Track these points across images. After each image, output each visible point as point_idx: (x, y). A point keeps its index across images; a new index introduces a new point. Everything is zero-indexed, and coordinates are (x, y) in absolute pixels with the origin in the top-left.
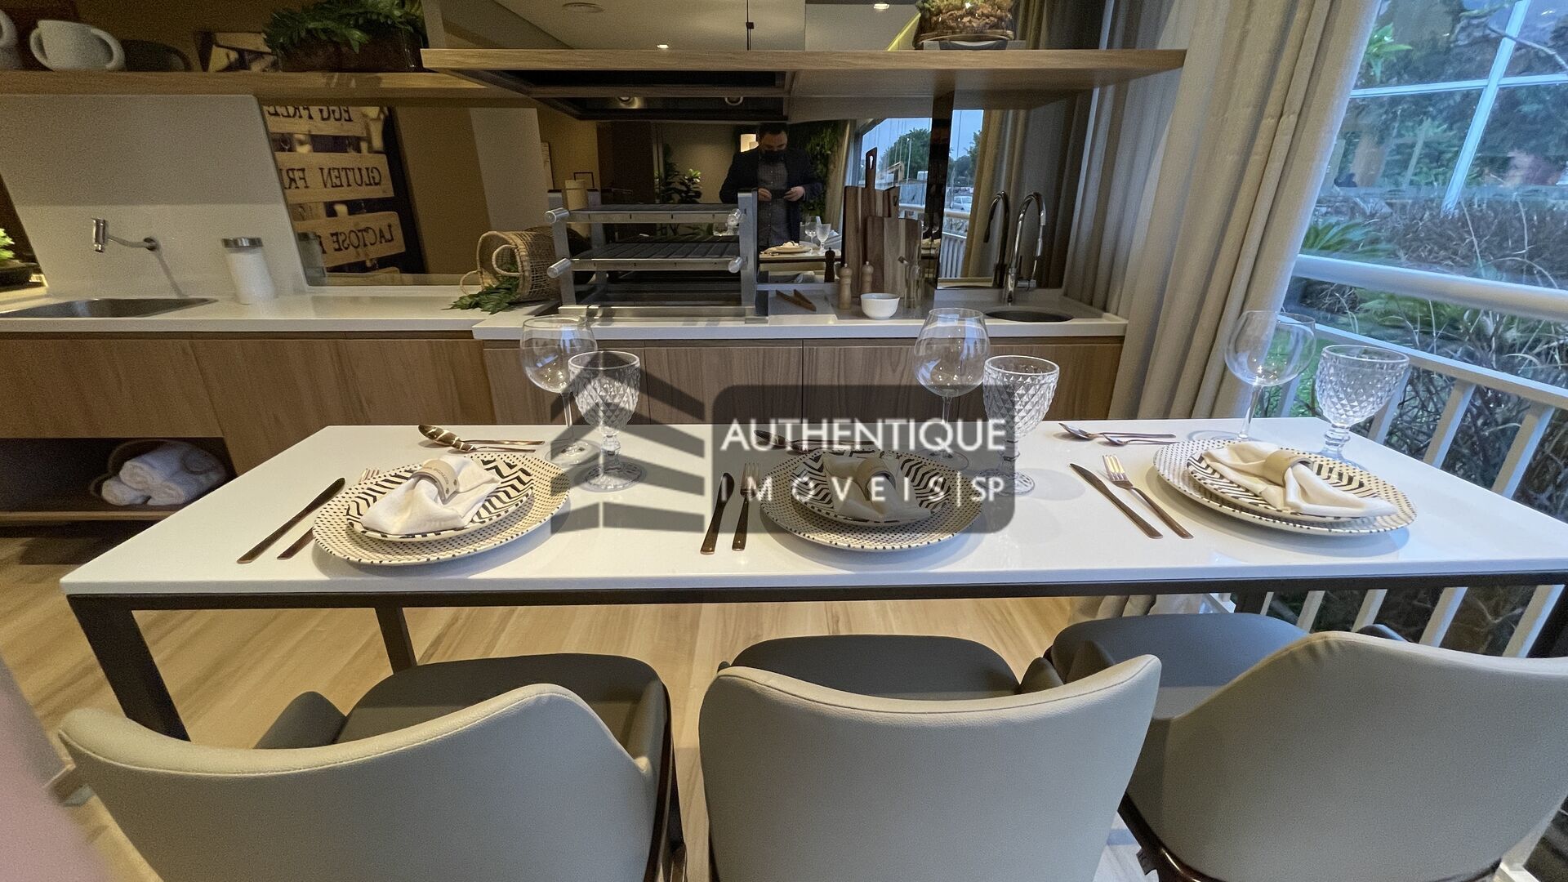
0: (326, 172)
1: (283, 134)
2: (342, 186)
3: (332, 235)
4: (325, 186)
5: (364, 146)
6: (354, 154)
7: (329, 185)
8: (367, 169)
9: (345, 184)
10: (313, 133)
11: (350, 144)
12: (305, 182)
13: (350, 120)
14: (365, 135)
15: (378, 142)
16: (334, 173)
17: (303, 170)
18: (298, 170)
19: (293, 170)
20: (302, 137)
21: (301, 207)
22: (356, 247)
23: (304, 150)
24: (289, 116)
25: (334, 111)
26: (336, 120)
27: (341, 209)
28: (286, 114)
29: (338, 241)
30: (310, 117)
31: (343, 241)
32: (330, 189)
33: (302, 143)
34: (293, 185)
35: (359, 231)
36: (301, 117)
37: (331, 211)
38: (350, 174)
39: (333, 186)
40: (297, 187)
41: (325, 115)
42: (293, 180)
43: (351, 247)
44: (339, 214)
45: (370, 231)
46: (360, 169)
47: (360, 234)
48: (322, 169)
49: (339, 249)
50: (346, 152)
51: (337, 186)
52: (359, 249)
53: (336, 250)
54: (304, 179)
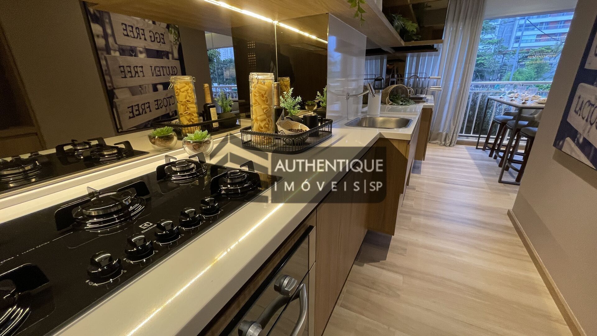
0: (153, 68)
1: (131, 47)
2: (160, 75)
3: (155, 101)
4: (153, 76)
5: (170, 56)
6: (166, 59)
7: (155, 75)
8: (172, 67)
9: (162, 74)
10: (146, 48)
11: (164, 55)
12: (143, 73)
13: (164, 43)
14: (170, 51)
15: (176, 55)
16: (157, 69)
17: (142, 67)
18: (139, 67)
19: (137, 67)
20: (141, 49)
21: (141, 87)
22: (166, 106)
23: (142, 56)
24: (134, 37)
25: (157, 38)
26: (158, 42)
27: (160, 87)
28: (133, 36)
29: (158, 104)
30: (145, 39)
31: (160, 104)
32: (155, 77)
33: (141, 52)
34: (137, 75)
35: (168, 98)
36: (140, 38)
37: (155, 89)
38: (164, 69)
39: (156, 76)
40: (139, 76)
41: (153, 39)
42: (137, 72)
43: (164, 107)
44: (159, 89)
45: (172, 97)
46: (169, 67)
47: (168, 99)
48: (151, 67)
49: (158, 109)
50: (162, 58)
51: (158, 76)
52: (167, 107)
53: (157, 109)
54: (142, 71)
